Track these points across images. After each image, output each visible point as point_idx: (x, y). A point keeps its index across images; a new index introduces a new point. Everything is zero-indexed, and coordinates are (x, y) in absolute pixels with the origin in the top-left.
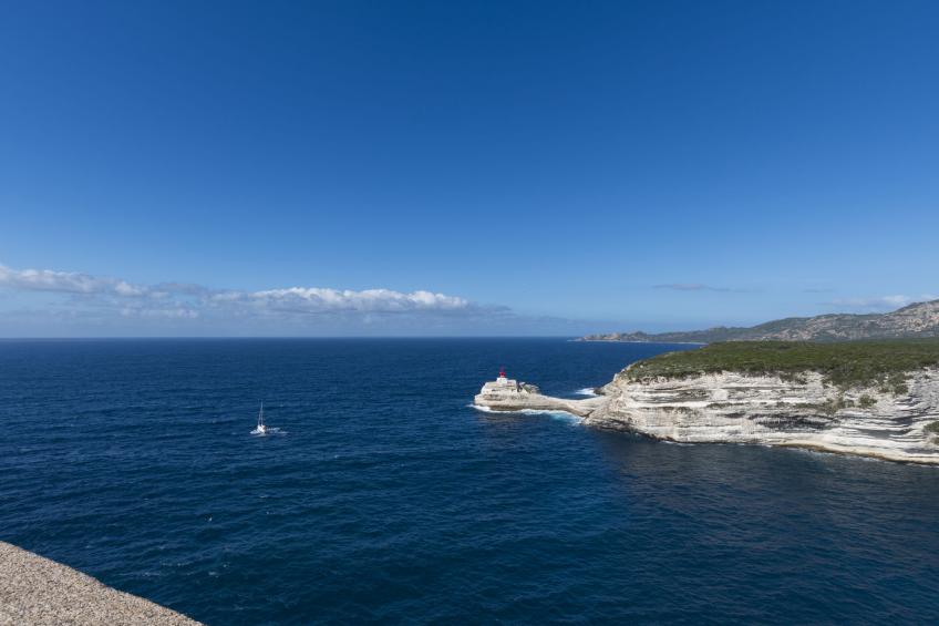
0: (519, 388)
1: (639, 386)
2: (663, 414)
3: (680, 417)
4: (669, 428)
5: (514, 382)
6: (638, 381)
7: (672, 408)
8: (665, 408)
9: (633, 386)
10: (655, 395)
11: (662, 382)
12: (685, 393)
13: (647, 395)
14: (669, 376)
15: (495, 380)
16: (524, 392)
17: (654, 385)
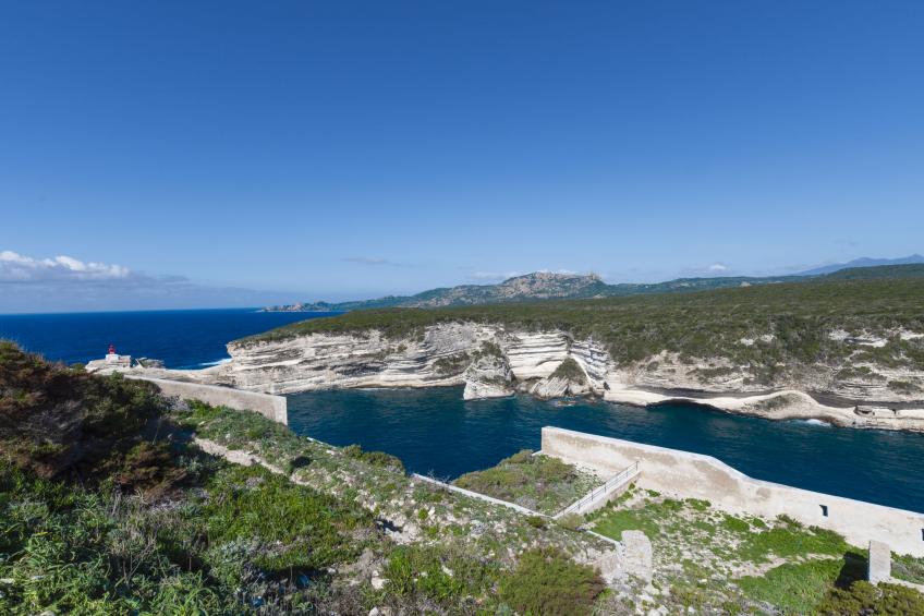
0: (133, 363)
1: (243, 351)
2: (263, 373)
3: (277, 374)
4: (267, 385)
5: (127, 358)
6: (243, 346)
7: (270, 368)
8: (264, 369)
9: (238, 351)
10: (256, 358)
11: (264, 346)
12: (282, 354)
13: (250, 358)
14: (269, 340)
15: (104, 358)
16: (139, 367)
17: (256, 349)
